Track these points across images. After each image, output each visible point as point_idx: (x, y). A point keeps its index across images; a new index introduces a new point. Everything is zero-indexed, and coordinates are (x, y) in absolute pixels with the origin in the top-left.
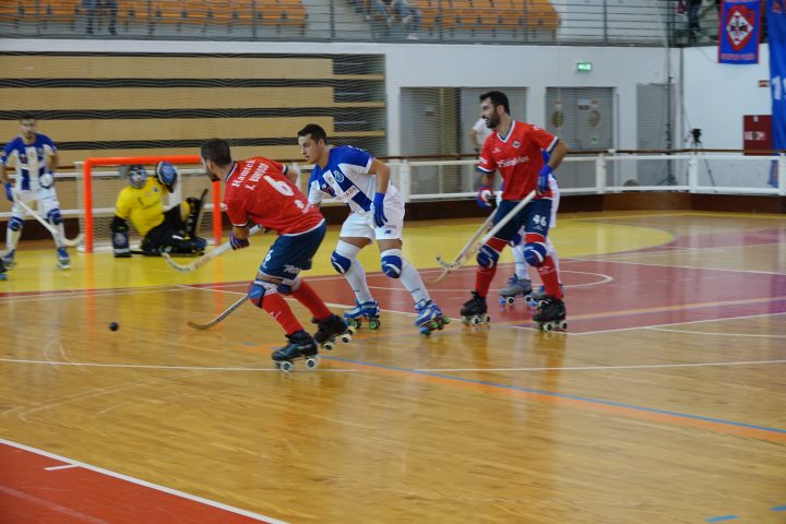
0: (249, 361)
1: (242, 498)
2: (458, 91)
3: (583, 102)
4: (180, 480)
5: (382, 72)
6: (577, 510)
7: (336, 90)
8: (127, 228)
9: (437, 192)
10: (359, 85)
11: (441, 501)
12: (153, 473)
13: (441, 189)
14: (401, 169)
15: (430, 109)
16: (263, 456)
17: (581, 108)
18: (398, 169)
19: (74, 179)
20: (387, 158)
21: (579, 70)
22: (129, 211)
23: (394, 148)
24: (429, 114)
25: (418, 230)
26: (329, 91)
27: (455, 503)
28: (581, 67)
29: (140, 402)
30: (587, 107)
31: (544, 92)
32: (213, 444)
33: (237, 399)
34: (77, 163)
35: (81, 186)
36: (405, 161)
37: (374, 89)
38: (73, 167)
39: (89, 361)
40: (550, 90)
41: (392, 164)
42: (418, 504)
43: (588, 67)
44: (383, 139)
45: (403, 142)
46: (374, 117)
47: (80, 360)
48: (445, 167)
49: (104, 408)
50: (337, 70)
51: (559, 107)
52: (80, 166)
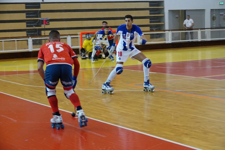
0: (128, 88)
1: (129, 126)
2: (185, 11)
3: (221, 13)
4: (111, 121)
5: (163, 6)
6: (221, 129)
7: (150, 11)
8: (85, 51)
9: (180, 40)
10: (157, 10)
11: (184, 126)
12: (104, 119)
13: (180, 39)
14: (169, 33)
15: (177, 16)
16: (134, 114)
17: (221, 15)
18: (168, 34)
19: (77, 38)
20: (165, 31)
21: (220, 4)
22: (86, 46)
23: (167, 27)
24: (177, 17)
25: (175, 51)
26: (148, 11)
27: (187, 127)
28: (221, 3)
29: (99, 100)
30: (222, 15)
31: (210, 10)
32: (120, 111)
33: (125, 98)
34: (78, 33)
35: (79, 39)
36: (170, 31)
37: (161, 11)
38: (77, 34)
39: (84, 88)
40: (212, 10)
41: (166, 32)
42: (177, 127)
43: (223, 3)
44: (164, 25)
45: (170, 26)
46: (161, 19)
47: (82, 88)
48: (182, 33)
49: (89, 101)
50: (150, 6)
51: (214, 15)
52: (79, 34)
